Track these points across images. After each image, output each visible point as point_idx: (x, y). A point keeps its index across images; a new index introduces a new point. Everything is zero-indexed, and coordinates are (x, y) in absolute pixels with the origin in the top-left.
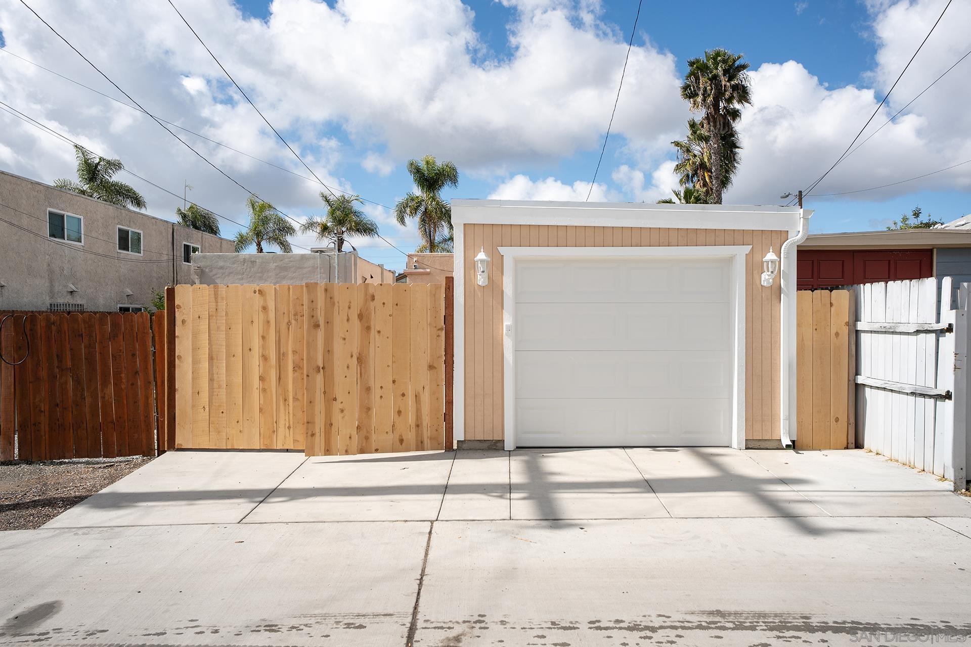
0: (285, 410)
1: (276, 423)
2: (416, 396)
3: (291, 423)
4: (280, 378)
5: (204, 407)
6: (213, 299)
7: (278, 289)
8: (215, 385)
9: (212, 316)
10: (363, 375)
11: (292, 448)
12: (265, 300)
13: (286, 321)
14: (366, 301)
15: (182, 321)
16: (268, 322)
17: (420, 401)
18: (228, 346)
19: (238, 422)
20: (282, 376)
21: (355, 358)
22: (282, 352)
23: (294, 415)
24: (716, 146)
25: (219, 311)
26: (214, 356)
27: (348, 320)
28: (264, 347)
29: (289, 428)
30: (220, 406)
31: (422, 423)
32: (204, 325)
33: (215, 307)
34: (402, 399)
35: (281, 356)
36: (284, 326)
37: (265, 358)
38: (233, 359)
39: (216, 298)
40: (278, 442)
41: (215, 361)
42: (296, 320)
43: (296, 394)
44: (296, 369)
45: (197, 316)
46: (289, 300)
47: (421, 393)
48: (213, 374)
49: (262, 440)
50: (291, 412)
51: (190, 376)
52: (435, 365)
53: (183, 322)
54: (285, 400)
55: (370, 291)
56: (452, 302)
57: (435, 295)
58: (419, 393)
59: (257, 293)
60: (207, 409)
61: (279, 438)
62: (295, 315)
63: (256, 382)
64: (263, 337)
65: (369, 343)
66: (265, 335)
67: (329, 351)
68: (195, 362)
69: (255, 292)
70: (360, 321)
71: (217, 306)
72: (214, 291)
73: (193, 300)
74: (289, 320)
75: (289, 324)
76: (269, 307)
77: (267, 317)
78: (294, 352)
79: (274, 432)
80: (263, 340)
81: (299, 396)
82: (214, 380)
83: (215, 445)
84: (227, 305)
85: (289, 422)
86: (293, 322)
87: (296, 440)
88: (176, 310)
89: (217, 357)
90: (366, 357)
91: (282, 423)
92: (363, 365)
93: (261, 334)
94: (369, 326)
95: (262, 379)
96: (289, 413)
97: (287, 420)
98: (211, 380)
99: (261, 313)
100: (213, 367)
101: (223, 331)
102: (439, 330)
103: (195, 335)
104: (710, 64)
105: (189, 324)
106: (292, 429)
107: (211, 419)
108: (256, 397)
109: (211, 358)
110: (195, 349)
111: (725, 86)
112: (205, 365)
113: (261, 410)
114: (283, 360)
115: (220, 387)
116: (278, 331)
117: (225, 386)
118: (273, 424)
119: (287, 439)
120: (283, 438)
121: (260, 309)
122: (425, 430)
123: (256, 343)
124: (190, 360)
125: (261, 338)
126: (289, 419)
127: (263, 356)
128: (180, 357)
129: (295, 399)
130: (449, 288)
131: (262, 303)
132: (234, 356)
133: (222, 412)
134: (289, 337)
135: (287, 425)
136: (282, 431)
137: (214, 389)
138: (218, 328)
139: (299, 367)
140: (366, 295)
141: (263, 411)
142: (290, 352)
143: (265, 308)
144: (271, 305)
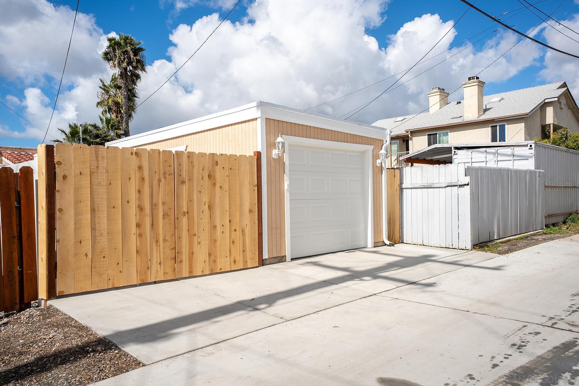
0: (157, 249)
1: (150, 261)
2: (242, 231)
3: (162, 259)
4: (152, 225)
5: (86, 254)
6: (94, 158)
7: (151, 153)
8: (97, 234)
9: (94, 173)
10: (212, 217)
11: (163, 279)
12: (141, 161)
13: (157, 178)
14: (213, 165)
15: (63, 177)
16: (143, 179)
17: (244, 234)
18: (109, 199)
19: (118, 264)
20: (155, 223)
21: (207, 206)
22: (154, 203)
23: (164, 253)
24: (125, 93)
25: (100, 168)
26: (96, 208)
27: (202, 179)
28: (140, 199)
29: (160, 263)
30: (102, 252)
31: (246, 249)
32: (86, 181)
33: (96, 164)
34: (235, 233)
35: (154, 206)
36: (156, 182)
37: (141, 208)
38: (113, 210)
39: (97, 157)
40: (151, 276)
41: (97, 212)
42: (165, 178)
43: (165, 236)
44: (165, 216)
45: (79, 173)
46: (159, 162)
47: (245, 229)
48: (95, 224)
49: (139, 276)
50: (162, 250)
51: (72, 226)
52: (253, 210)
53: (65, 177)
54: (157, 241)
55: (215, 159)
56: (260, 168)
57: (251, 163)
58: (244, 229)
59: (134, 154)
60: (90, 256)
61: (152, 273)
62: (164, 174)
63: (133, 229)
64: (139, 191)
65: (215, 195)
66: (140, 189)
67: (191, 200)
68: (77, 214)
69: (132, 154)
70: (210, 180)
71: (98, 164)
72: (95, 151)
73: (75, 158)
74: (160, 178)
75: (159, 180)
76: (144, 167)
77: (142, 175)
78: (164, 203)
79: (148, 268)
80: (139, 194)
81: (168, 238)
82: (96, 229)
83: (98, 287)
84: (108, 164)
85: (160, 259)
86: (163, 179)
87: (166, 273)
88: (56, 166)
89: (98, 209)
90: (213, 205)
91: (154, 260)
92: (212, 210)
93: (137, 188)
94: (215, 183)
95: (138, 225)
96: (160, 251)
97: (159, 257)
98: (93, 229)
99: (137, 172)
100: (95, 218)
101: (103, 186)
102: (254, 186)
103: (77, 190)
104: (122, 42)
105: (71, 179)
106: (162, 265)
107: (93, 264)
108: (133, 242)
109: (93, 210)
110: (78, 202)
111: (133, 58)
112: (87, 217)
113: (137, 252)
114: (155, 209)
115: (101, 235)
116: (151, 187)
117: (106, 234)
118: (148, 262)
119: (159, 272)
120: (157, 272)
121: (137, 169)
122: (248, 253)
123: (133, 196)
124: (72, 212)
125: (137, 192)
126: (160, 257)
127: (139, 206)
128: (61, 210)
129: (165, 240)
130: (259, 159)
131: (138, 164)
132: (114, 207)
133: (104, 257)
134: (159, 191)
135: (159, 262)
136: (155, 267)
137: (96, 237)
138: (99, 183)
139: (168, 215)
140: (213, 161)
141: (139, 252)
142: (160, 203)
143: (140, 168)
144: (146, 165)
